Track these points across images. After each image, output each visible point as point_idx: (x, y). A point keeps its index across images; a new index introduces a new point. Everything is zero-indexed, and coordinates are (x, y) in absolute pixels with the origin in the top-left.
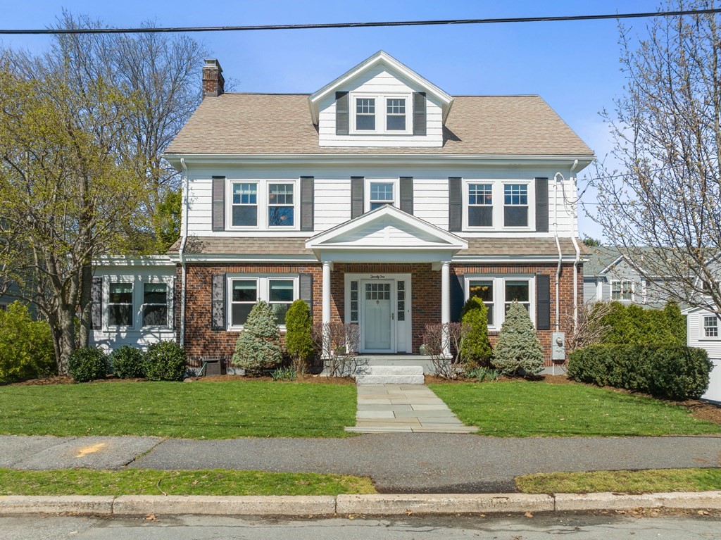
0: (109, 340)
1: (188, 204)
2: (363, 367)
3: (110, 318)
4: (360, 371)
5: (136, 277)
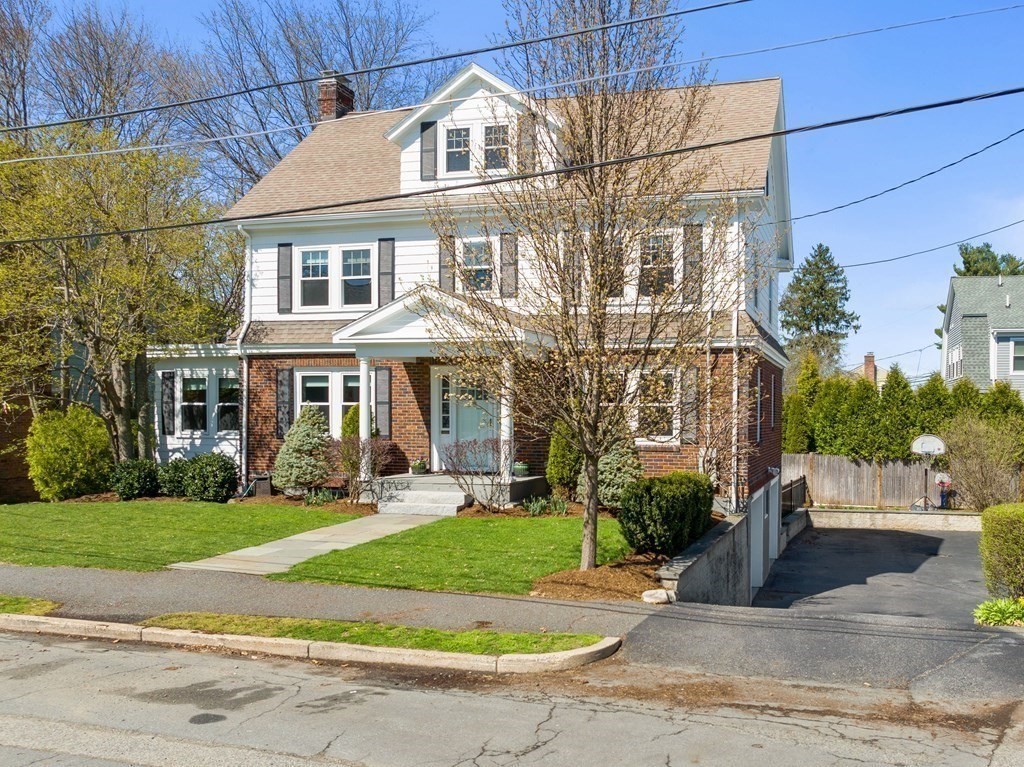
0: (183, 448)
1: (252, 280)
2: (395, 493)
3: (184, 421)
4: (392, 497)
5: (210, 371)
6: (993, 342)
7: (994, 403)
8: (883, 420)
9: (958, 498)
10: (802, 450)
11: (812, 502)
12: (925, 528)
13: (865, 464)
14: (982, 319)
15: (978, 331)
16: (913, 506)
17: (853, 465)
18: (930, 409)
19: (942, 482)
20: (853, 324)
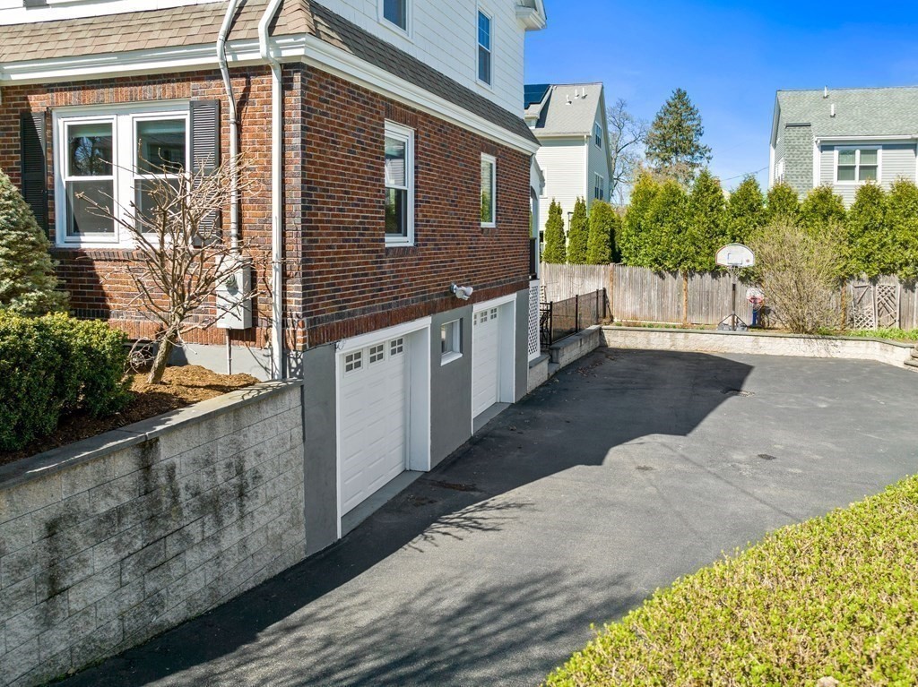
6: (816, 150)
7: (814, 210)
8: (691, 228)
9: (772, 317)
10: (604, 261)
11: (612, 317)
12: (731, 351)
13: (669, 277)
14: (805, 128)
15: (801, 140)
16: (721, 325)
17: (657, 277)
18: (743, 215)
19: (754, 299)
20: (707, 155)
